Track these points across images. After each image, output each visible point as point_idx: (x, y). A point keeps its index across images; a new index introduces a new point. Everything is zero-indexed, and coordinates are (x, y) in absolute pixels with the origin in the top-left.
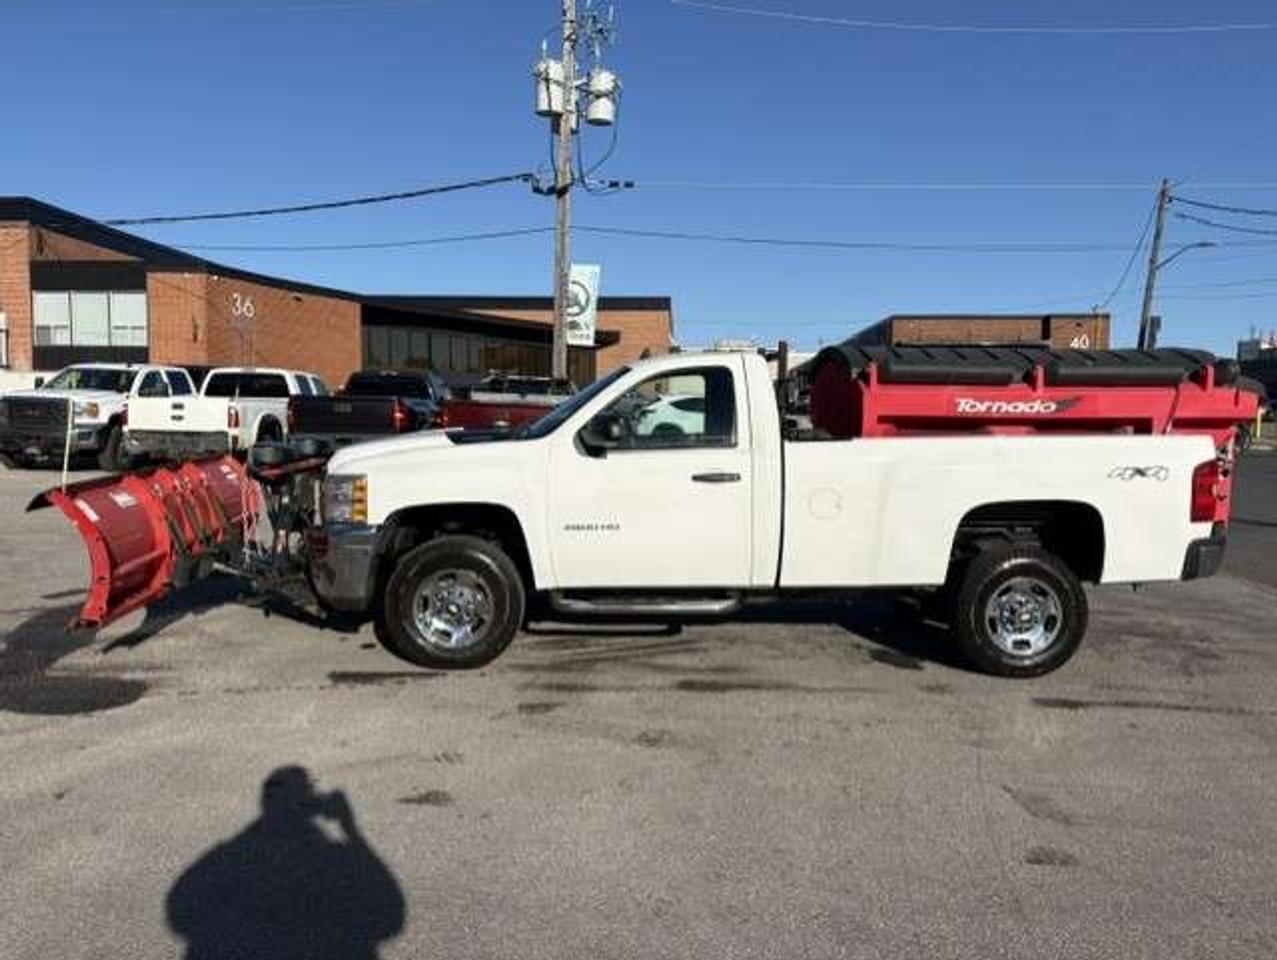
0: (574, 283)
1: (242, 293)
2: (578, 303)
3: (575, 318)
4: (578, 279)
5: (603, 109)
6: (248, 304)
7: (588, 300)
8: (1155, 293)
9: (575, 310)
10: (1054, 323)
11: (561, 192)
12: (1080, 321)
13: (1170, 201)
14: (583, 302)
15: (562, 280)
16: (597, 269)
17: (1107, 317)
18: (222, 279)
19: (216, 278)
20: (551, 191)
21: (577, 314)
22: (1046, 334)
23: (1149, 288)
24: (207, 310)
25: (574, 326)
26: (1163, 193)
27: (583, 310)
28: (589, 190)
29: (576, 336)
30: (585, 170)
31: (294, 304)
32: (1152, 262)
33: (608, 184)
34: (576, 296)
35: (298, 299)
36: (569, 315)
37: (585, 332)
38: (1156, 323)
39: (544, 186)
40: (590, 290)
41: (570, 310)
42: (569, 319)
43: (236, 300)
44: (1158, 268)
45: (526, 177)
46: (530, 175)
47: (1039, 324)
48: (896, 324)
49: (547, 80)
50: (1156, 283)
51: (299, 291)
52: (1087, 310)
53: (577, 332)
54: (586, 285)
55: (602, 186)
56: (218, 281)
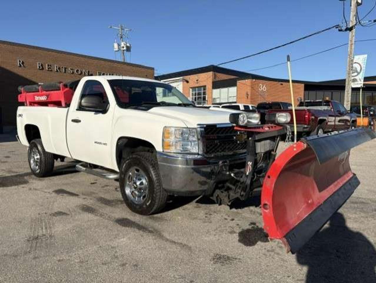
0: (355, 63)
1: (262, 84)
2: (357, 71)
3: (356, 77)
4: (356, 62)
6: (264, 87)
7: (361, 69)
9: (356, 74)
11: (351, 29)
14: (359, 71)
15: (351, 62)
16: (366, 56)
20: (347, 29)
21: (356, 76)
24: (252, 90)
25: (354, 80)
27: (359, 73)
28: (363, 26)
29: (355, 84)
31: (281, 86)
33: (373, 21)
34: (356, 68)
35: (282, 84)
36: (353, 76)
37: (359, 82)
39: (344, 28)
40: (362, 65)
41: (353, 75)
42: (353, 78)
43: (261, 86)
45: (337, 26)
46: (338, 25)
51: (282, 82)
53: (356, 83)
54: (360, 63)
55: (370, 22)
56: (255, 81)
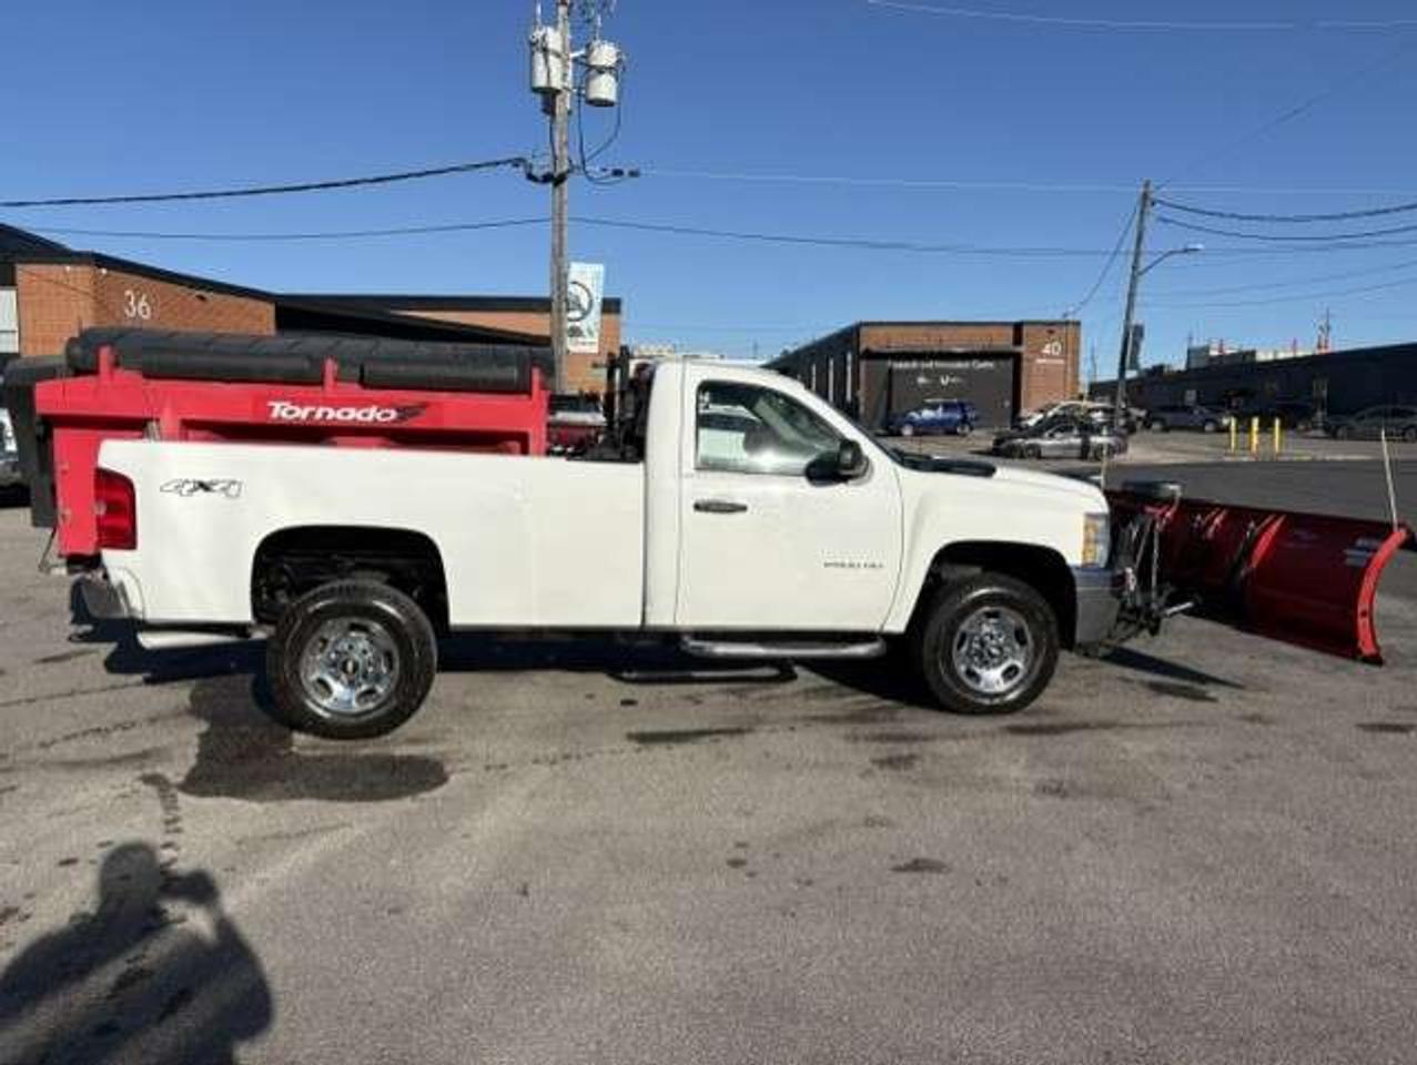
0: (575, 283)
1: (135, 290)
2: (579, 306)
3: (578, 324)
4: (579, 279)
5: (605, 88)
6: (142, 303)
7: (591, 304)
8: (1138, 299)
9: (577, 314)
10: (1025, 329)
11: (558, 180)
12: (1052, 328)
13: (1153, 204)
14: (585, 306)
15: (560, 279)
16: (601, 268)
17: (1078, 324)
18: (113, 273)
19: (104, 271)
20: (547, 178)
21: (578, 320)
22: (1018, 340)
23: (1131, 296)
24: (96, 310)
25: (575, 332)
26: (1145, 196)
27: (585, 314)
28: (590, 179)
29: (577, 343)
30: (587, 156)
31: (198, 303)
32: (1134, 268)
33: (609, 172)
34: (577, 298)
35: (202, 298)
36: (570, 320)
37: (588, 339)
38: (1139, 331)
39: (537, 172)
40: (594, 294)
41: (570, 315)
42: (570, 325)
43: (129, 298)
44: (1140, 274)
45: (517, 162)
46: (523, 160)
47: (1010, 331)
48: (864, 330)
49: (545, 50)
50: (1140, 289)
51: (201, 288)
52: (1058, 317)
53: (580, 339)
54: (589, 286)
55: (604, 174)
56: (107, 276)
